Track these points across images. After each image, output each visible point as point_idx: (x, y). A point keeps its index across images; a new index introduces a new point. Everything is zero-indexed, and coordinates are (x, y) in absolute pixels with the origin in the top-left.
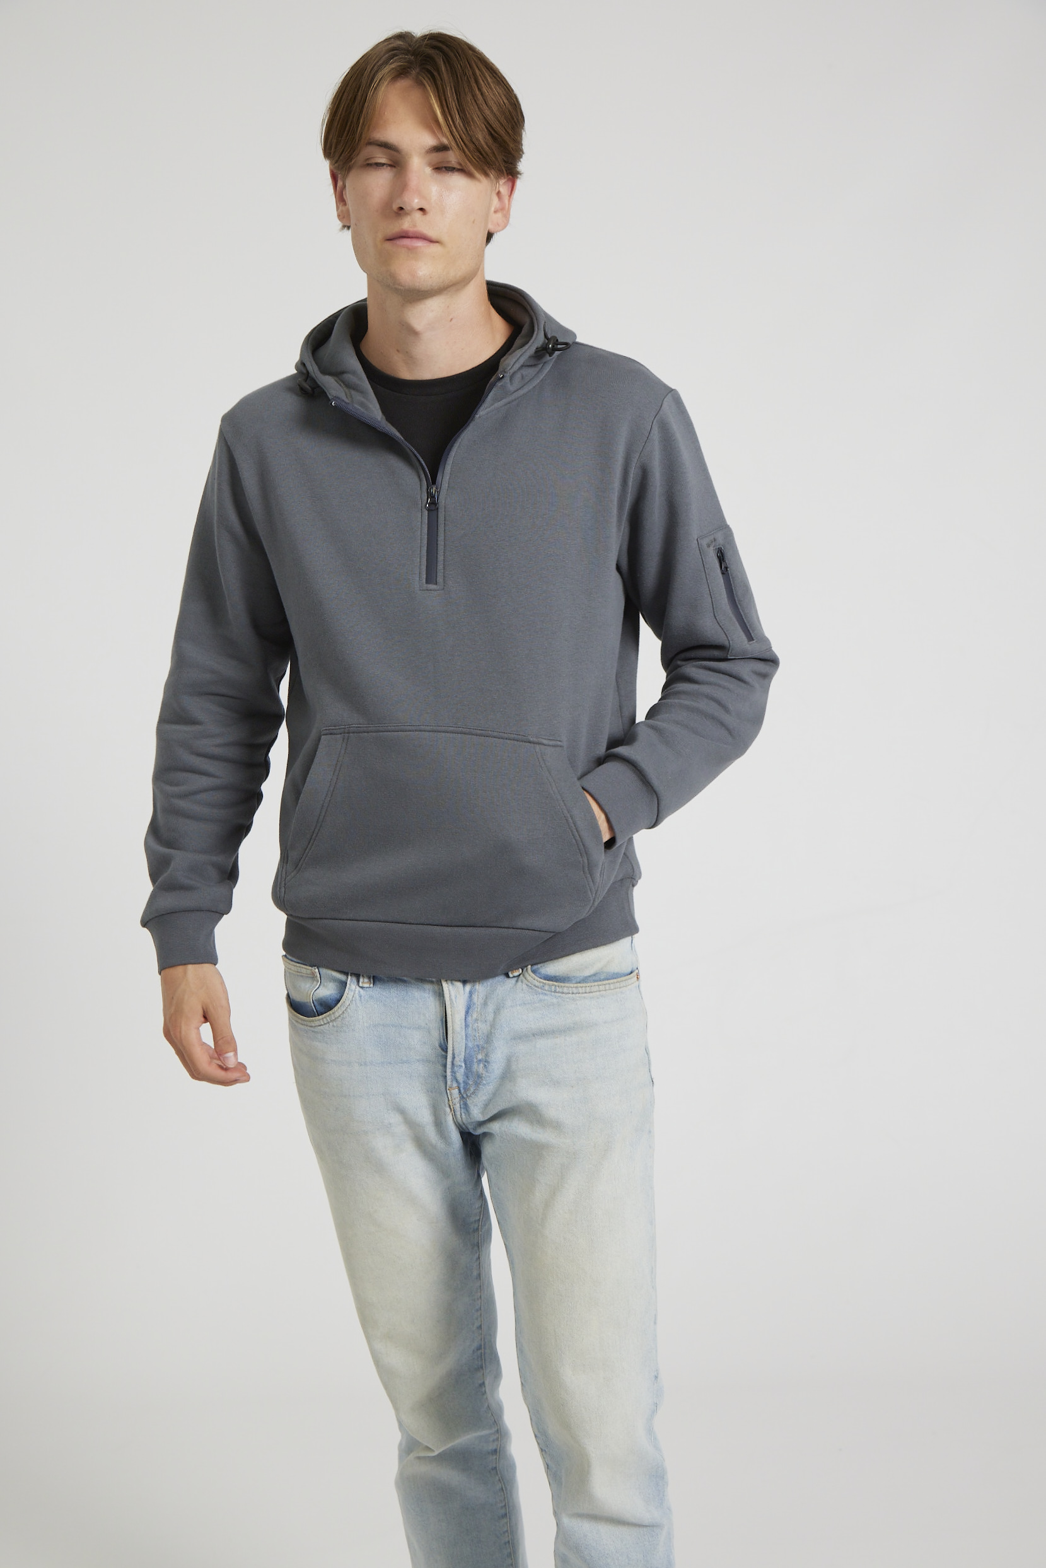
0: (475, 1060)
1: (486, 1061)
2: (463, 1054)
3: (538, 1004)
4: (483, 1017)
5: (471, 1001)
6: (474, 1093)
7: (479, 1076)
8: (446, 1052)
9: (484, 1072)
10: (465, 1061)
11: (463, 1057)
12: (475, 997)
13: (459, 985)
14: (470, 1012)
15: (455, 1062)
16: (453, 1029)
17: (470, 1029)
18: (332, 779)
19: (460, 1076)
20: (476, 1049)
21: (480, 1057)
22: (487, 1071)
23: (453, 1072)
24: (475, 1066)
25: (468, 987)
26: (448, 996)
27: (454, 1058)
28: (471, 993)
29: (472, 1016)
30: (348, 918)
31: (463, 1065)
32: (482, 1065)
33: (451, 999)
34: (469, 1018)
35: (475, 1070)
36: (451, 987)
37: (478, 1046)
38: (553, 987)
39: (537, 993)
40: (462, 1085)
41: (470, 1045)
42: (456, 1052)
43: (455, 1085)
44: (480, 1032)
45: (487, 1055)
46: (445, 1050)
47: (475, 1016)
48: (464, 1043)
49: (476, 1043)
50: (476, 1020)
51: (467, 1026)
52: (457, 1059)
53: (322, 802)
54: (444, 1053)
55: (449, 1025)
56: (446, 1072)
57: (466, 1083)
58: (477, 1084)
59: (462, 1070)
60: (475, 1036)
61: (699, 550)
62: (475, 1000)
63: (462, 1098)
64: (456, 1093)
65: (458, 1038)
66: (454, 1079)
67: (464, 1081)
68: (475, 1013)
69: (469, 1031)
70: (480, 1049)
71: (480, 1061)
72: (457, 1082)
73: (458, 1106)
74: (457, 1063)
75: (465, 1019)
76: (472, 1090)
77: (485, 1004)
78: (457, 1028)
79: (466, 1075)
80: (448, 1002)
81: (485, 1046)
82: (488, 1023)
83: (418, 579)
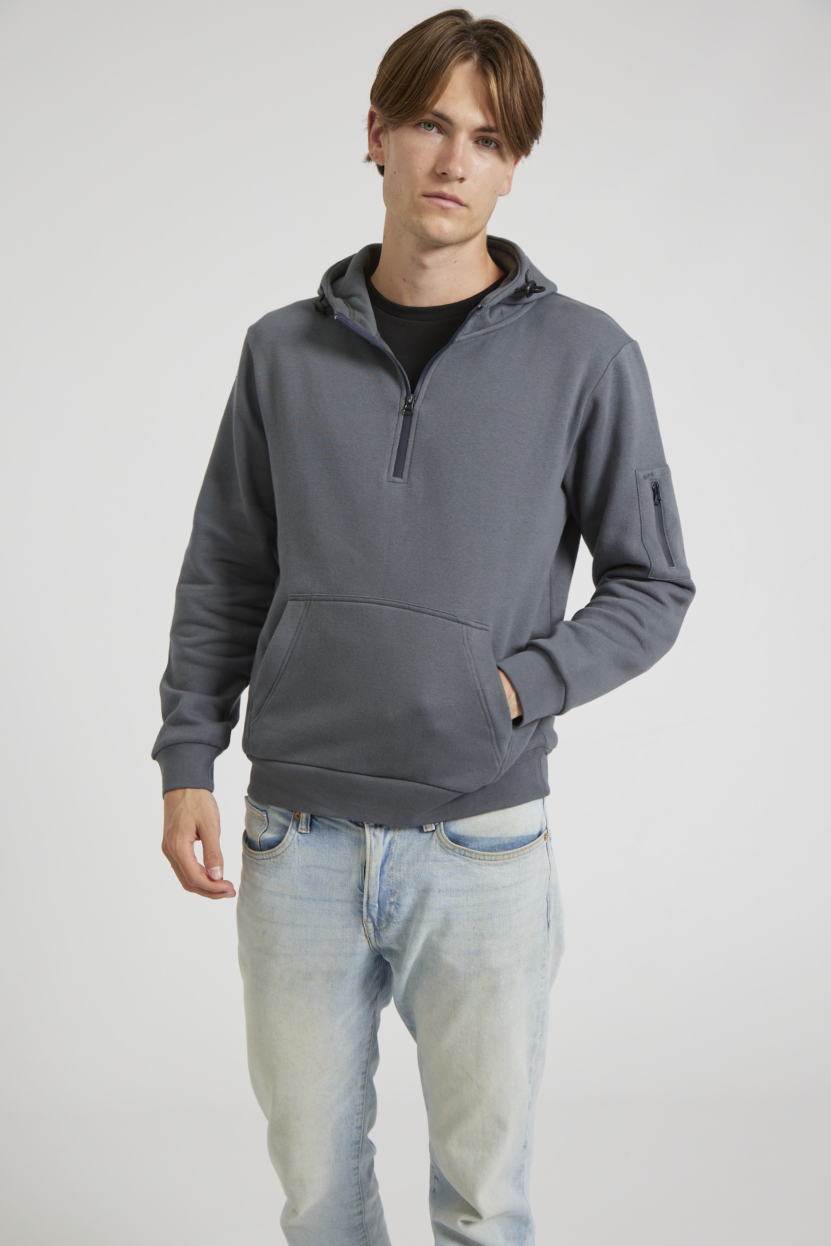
0: (388, 902)
1: (399, 905)
2: (377, 897)
3: (447, 863)
4: (398, 866)
5: (390, 849)
6: (385, 928)
7: (391, 915)
8: (363, 892)
9: (395, 913)
10: (379, 901)
11: (377, 899)
12: (393, 847)
14: (388, 859)
15: (369, 902)
16: (369, 874)
17: (385, 874)
18: (293, 639)
19: (375, 913)
20: (389, 893)
21: (392, 900)
22: (397, 912)
23: (368, 910)
24: (387, 907)
25: (389, 835)
26: (371, 843)
27: (368, 898)
28: (390, 842)
29: (388, 865)
30: (294, 762)
31: (377, 905)
32: (393, 907)
33: (372, 846)
34: (386, 867)
35: (387, 910)
36: (372, 837)
37: (391, 891)
38: (463, 852)
39: (448, 854)
40: (376, 921)
41: (384, 889)
42: (371, 893)
43: (369, 919)
44: (394, 879)
45: (398, 899)
46: (362, 890)
47: (391, 864)
48: (379, 887)
49: (389, 889)
50: (392, 868)
51: (382, 872)
52: (371, 899)
53: (283, 658)
54: (362, 893)
55: (367, 870)
56: (362, 907)
57: (379, 920)
58: (388, 922)
59: (376, 909)
60: (389, 882)
61: (636, 480)
62: (393, 850)
63: (376, 930)
64: (371, 925)
65: (373, 882)
66: (369, 915)
67: (378, 918)
68: (392, 862)
69: (385, 877)
70: (393, 893)
71: (392, 903)
72: (371, 917)
73: (372, 936)
74: (371, 902)
75: (382, 866)
76: (384, 925)
77: (401, 855)
78: (373, 874)
79: (379, 913)
80: (368, 851)
81: (398, 891)
82: (402, 872)
83: (386, 471)
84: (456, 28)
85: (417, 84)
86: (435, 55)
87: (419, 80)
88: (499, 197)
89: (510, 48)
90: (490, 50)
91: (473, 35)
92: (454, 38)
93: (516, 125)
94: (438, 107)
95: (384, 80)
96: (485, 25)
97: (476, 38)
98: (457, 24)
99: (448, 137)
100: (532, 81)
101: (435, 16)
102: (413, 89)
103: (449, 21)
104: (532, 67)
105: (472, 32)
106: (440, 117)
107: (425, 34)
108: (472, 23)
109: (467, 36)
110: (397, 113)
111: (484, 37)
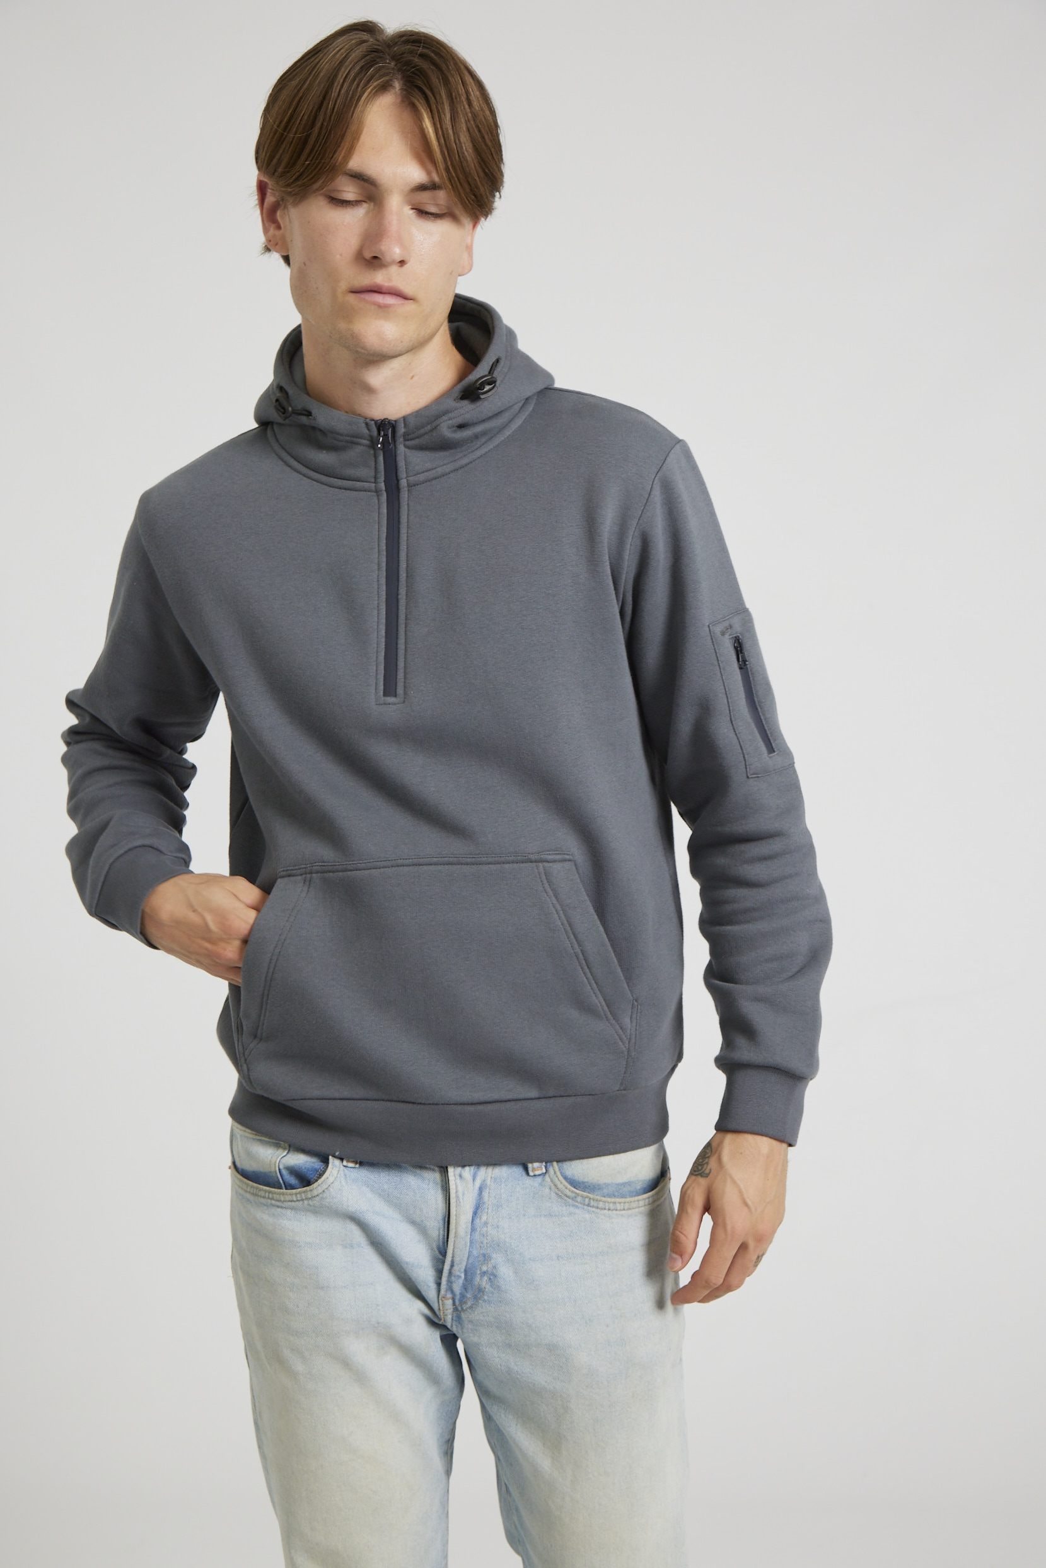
0: (479, 1272)
1: (492, 1275)
2: (464, 1264)
4: (493, 1221)
5: (480, 1198)
6: (472, 1308)
7: (481, 1292)
8: (445, 1256)
9: (487, 1287)
11: (464, 1268)
14: (479, 1212)
15: (452, 1271)
16: (456, 1233)
17: (477, 1233)
19: (458, 1287)
20: (482, 1258)
21: (485, 1268)
22: (491, 1286)
23: (449, 1282)
24: (478, 1279)
26: (454, 1191)
27: (452, 1266)
28: (481, 1188)
29: (480, 1217)
31: (464, 1278)
32: (486, 1278)
33: (457, 1196)
34: (477, 1221)
35: (476, 1283)
36: (458, 1180)
38: (587, 1200)
40: (458, 1298)
41: (475, 1253)
42: (456, 1260)
43: (449, 1295)
44: (489, 1239)
46: (443, 1254)
47: (484, 1218)
48: (468, 1250)
49: (481, 1252)
50: (485, 1222)
51: (473, 1229)
52: (454, 1268)
54: (442, 1258)
55: (452, 1226)
56: (440, 1279)
58: (478, 1298)
59: (462, 1283)
60: (482, 1243)
61: (712, 639)
62: (485, 1196)
63: (456, 1310)
64: (449, 1303)
65: (459, 1244)
66: (449, 1289)
68: (484, 1214)
69: (477, 1238)
70: (487, 1258)
71: (483, 1274)
72: (452, 1292)
73: (449, 1317)
74: (456, 1272)
75: (473, 1222)
76: (470, 1303)
77: (497, 1207)
78: (459, 1234)
79: (465, 1289)
80: (453, 1200)
81: (492, 1255)
82: (498, 1230)
83: (374, 691)
84: (363, 48)
85: (319, 133)
86: (338, 90)
87: (321, 128)
88: (459, 278)
89: (444, 67)
90: (417, 72)
91: (389, 55)
92: (362, 63)
93: (466, 175)
94: (354, 164)
95: (271, 135)
96: (404, 38)
97: (393, 58)
98: (365, 41)
99: (375, 205)
100: (482, 110)
101: (331, 35)
102: (315, 142)
103: (352, 40)
104: (480, 91)
105: (387, 50)
106: (359, 179)
107: (317, 64)
108: (384, 38)
109: (381, 57)
110: (297, 179)
111: (405, 55)
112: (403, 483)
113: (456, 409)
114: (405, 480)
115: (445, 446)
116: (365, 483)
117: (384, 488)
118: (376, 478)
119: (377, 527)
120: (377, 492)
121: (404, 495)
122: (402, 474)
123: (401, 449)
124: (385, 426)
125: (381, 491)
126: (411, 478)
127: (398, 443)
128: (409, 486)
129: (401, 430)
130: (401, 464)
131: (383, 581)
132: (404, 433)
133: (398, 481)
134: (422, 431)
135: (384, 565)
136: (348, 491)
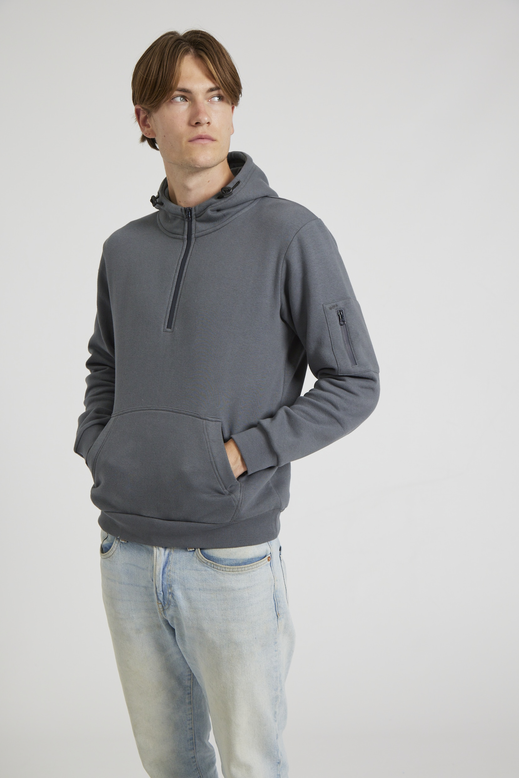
0: (168, 592)
1: (173, 594)
3: (204, 572)
4: (174, 570)
5: (168, 559)
6: (167, 609)
7: (169, 601)
10: (163, 591)
11: (161, 589)
12: (170, 557)
13: (162, 550)
14: (167, 565)
15: (157, 591)
16: (155, 573)
19: (161, 598)
20: (168, 586)
21: (170, 591)
22: (172, 598)
23: (157, 596)
24: (168, 595)
25: (167, 551)
26: (156, 554)
28: (169, 555)
29: (168, 568)
31: (162, 593)
32: (170, 595)
33: (156, 557)
34: (166, 569)
35: (167, 597)
36: (157, 550)
37: (169, 585)
38: (212, 565)
39: (204, 566)
40: (163, 603)
41: (165, 583)
42: (157, 586)
43: (159, 602)
44: (171, 577)
45: (173, 591)
47: (169, 568)
48: (161, 582)
49: (168, 583)
50: (170, 570)
51: (163, 573)
52: (157, 589)
55: (154, 570)
58: (169, 605)
59: (162, 596)
60: (168, 579)
61: (324, 311)
62: (170, 559)
63: (164, 610)
64: (160, 605)
65: (157, 579)
66: (158, 599)
67: (164, 601)
68: (170, 566)
69: (165, 576)
70: (170, 586)
71: (170, 593)
72: (160, 601)
73: (162, 612)
74: (158, 592)
75: (164, 569)
76: (167, 606)
77: (175, 563)
78: (157, 573)
79: (164, 598)
80: (155, 558)
81: (173, 585)
82: (175, 574)
83: (163, 326)
99: (192, 102)
109: (182, 42)
112: (193, 236)
113: (215, 203)
114: (194, 234)
115: (210, 220)
116: (180, 236)
117: (186, 238)
118: (184, 233)
119: (180, 254)
120: (183, 239)
121: (193, 241)
122: (193, 232)
123: (194, 221)
124: (188, 211)
125: (185, 239)
126: (196, 234)
127: (193, 218)
128: (196, 238)
129: (193, 213)
130: (193, 227)
131: (176, 277)
132: (195, 214)
133: (192, 235)
134: (202, 213)
135: (178, 270)
136: (174, 239)
